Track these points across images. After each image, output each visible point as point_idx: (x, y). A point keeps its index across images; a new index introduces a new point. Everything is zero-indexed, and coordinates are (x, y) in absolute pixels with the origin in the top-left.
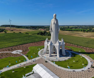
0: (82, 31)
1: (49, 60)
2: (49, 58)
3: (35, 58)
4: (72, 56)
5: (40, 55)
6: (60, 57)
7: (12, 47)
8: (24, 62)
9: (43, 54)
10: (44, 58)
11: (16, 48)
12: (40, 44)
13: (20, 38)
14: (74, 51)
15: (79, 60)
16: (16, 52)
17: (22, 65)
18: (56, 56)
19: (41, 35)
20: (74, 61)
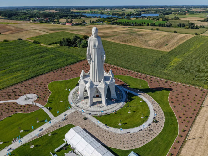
0: (148, 25)
1: (90, 114)
2: (89, 109)
3: (65, 113)
4: (126, 101)
5: (73, 105)
6: (108, 104)
7: (13, 87)
8: (46, 124)
9: (78, 102)
10: (80, 110)
11: (23, 89)
12: (69, 73)
13: (23, 57)
14: (131, 87)
15: (137, 109)
16: (26, 99)
17: (44, 130)
18: (101, 102)
19: (68, 45)
20: (129, 112)
